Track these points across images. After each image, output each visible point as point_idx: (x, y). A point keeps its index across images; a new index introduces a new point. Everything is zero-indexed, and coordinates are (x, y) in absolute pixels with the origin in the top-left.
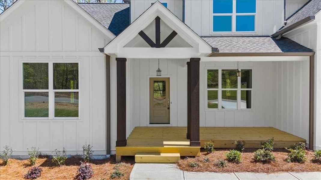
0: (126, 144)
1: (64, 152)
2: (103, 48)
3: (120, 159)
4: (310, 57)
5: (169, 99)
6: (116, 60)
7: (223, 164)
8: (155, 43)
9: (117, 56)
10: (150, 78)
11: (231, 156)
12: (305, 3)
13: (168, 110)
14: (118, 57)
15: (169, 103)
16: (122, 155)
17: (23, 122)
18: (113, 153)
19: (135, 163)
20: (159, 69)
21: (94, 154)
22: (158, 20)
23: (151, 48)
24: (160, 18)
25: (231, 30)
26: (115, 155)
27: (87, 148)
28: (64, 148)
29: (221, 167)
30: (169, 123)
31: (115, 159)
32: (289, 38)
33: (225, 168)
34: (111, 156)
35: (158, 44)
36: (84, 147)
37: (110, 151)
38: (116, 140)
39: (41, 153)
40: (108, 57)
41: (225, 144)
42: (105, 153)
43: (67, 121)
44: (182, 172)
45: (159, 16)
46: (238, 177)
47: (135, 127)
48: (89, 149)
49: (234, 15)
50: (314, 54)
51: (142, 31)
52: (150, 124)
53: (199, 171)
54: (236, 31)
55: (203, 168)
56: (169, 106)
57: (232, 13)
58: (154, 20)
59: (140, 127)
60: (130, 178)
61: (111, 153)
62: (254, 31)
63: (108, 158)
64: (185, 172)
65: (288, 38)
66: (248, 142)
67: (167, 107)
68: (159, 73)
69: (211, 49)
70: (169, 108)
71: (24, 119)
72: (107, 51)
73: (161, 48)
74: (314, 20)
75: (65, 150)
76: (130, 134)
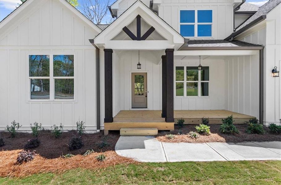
0: (113, 121)
1: (61, 127)
2: (93, 40)
3: (108, 133)
4: (260, 50)
5: (147, 89)
6: (104, 51)
7: (195, 135)
8: (136, 36)
9: (104, 48)
10: (132, 73)
11: (201, 129)
12: (247, 18)
13: (145, 97)
14: (106, 48)
15: (147, 92)
16: (109, 130)
17: (29, 103)
18: (102, 128)
19: (120, 136)
20: (139, 63)
21: (86, 129)
22: (139, 17)
23: (133, 41)
24: (140, 16)
25: (193, 36)
26: (104, 130)
27: (80, 124)
28: (61, 124)
29: (194, 138)
30: (147, 108)
31: (104, 133)
32: (239, 40)
33: (198, 139)
34: (101, 131)
35: (139, 38)
36: (77, 123)
37: (100, 127)
38: (104, 118)
39: (43, 128)
40: (98, 50)
41: (193, 121)
42: (96, 128)
43: (64, 102)
44: (160, 143)
45: (140, 15)
46: (211, 146)
47: (121, 111)
48: (82, 124)
49: (196, 24)
50: (264, 48)
51: (125, 27)
52: (132, 108)
53: (175, 142)
54: (198, 36)
55: (178, 140)
56: (147, 94)
57: (194, 22)
58: (135, 18)
59: (124, 110)
60: (115, 148)
61: (100, 128)
62: (211, 36)
63: (98, 133)
64: (163, 143)
65: (237, 41)
66: (211, 119)
67: (145, 95)
68: (139, 66)
69: (184, 40)
70: (146, 96)
71: (29, 101)
72: (96, 42)
73: (141, 41)
74: (266, 19)
75: (62, 125)
76: (116, 114)
